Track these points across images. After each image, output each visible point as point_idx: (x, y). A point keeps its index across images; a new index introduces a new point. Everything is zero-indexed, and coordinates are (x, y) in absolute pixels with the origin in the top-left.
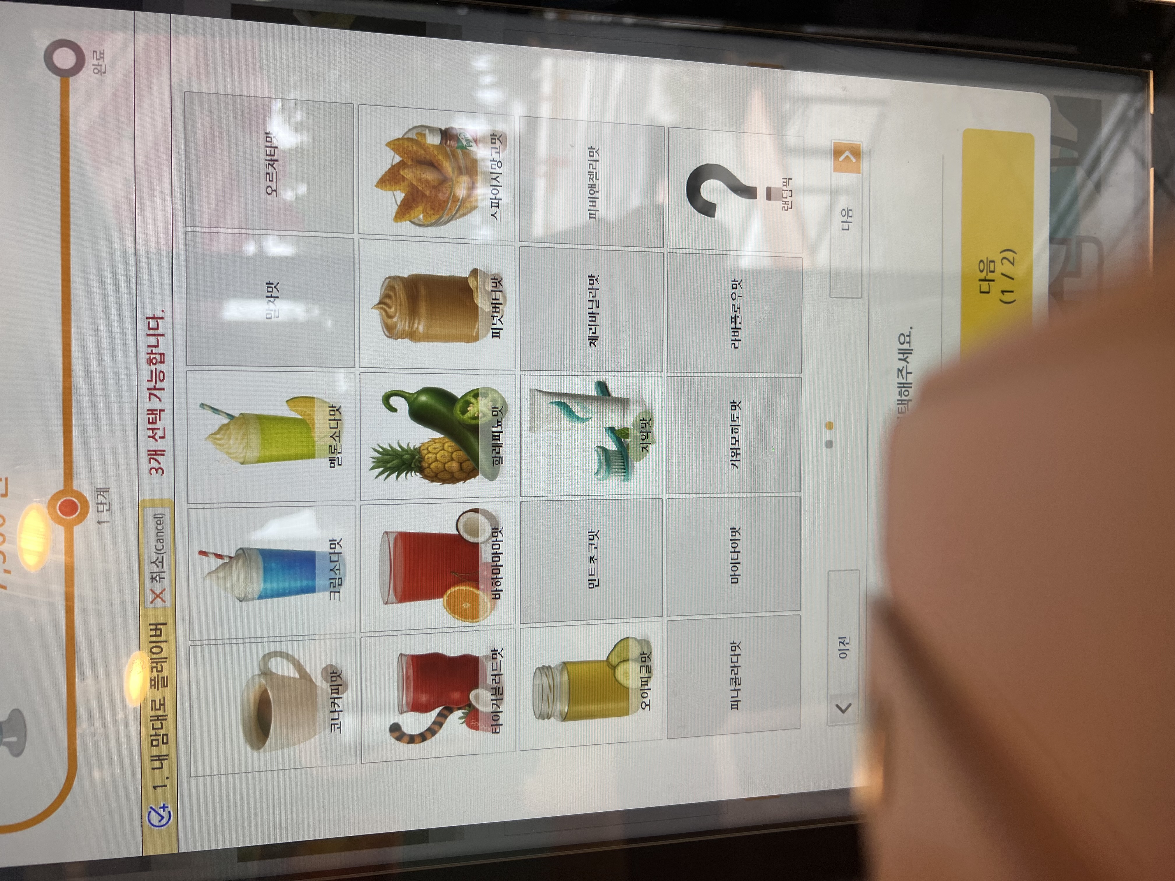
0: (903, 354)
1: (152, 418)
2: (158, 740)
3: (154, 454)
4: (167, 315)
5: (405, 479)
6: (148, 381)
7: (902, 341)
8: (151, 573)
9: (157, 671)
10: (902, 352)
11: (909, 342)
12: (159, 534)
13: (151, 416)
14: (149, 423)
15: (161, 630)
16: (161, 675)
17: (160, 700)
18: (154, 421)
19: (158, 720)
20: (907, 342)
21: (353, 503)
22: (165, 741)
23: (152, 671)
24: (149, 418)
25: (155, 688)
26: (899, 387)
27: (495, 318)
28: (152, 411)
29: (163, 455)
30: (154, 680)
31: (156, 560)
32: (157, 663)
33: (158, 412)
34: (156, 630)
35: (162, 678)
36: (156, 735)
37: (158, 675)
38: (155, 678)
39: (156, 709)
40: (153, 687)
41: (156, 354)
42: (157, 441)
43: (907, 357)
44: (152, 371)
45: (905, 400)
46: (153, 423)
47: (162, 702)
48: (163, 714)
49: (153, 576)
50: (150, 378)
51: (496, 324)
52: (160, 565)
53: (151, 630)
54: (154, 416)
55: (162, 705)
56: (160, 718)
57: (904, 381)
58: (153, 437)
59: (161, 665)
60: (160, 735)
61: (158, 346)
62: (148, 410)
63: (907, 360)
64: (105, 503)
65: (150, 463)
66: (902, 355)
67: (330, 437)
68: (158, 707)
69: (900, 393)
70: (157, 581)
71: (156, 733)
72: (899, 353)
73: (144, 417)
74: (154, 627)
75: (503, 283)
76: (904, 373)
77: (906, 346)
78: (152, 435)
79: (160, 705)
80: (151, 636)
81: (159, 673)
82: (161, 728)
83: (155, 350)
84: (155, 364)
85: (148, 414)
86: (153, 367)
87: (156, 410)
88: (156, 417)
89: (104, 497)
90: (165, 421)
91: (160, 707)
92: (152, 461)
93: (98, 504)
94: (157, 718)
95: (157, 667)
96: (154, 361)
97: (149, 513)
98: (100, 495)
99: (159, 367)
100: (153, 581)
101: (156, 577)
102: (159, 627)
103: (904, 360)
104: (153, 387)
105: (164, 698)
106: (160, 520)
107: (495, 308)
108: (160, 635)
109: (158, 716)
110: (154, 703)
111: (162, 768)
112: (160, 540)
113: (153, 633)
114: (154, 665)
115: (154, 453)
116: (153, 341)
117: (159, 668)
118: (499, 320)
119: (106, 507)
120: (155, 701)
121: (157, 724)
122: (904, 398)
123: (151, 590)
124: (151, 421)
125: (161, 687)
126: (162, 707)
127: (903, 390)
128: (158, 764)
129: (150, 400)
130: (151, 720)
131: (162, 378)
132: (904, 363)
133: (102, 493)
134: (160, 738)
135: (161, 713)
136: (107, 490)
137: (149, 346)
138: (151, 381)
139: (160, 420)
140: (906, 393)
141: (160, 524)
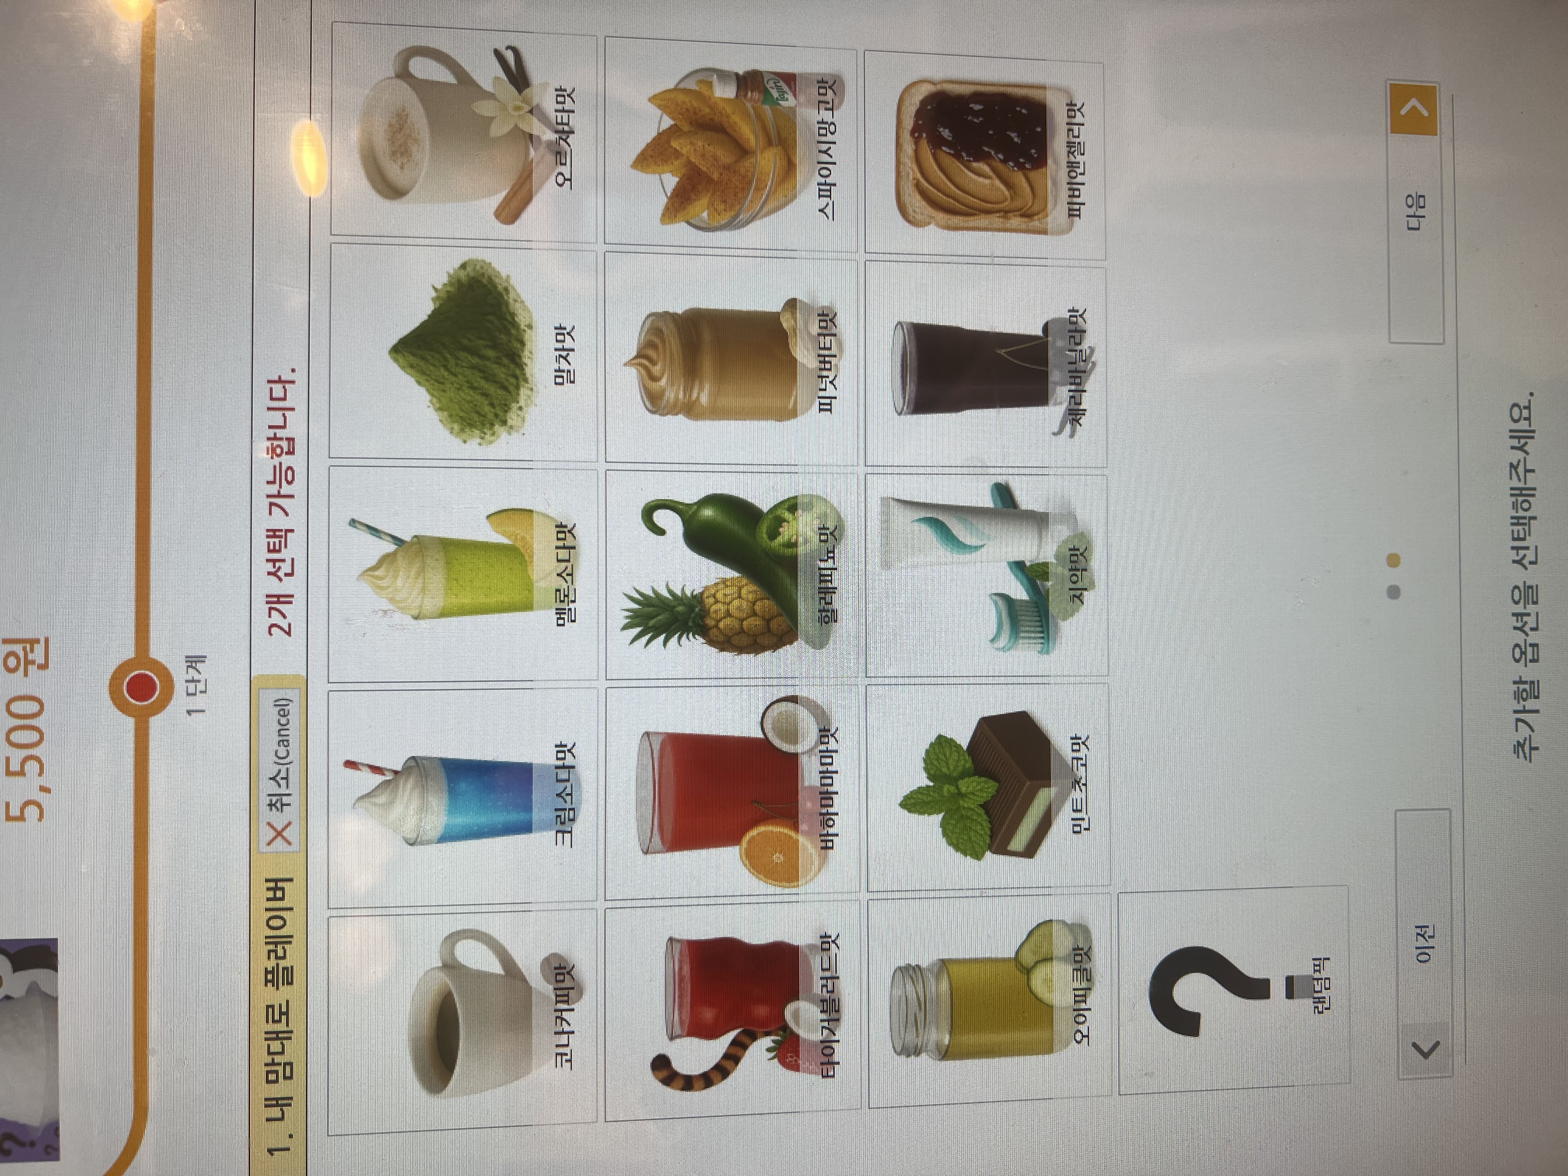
0: (1519, 438)
1: (274, 543)
2: (277, 1072)
3: (276, 601)
4: (300, 377)
5: (677, 645)
6: (268, 482)
7: (1516, 416)
8: (269, 795)
9: (277, 958)
10: (1515, 434)
11: (1528, 419)
12: (283, 733)
13: (272, 540)
14: (269, 551)
15: (283, 889)
16: (283, 964)
17: (280, 1006)
18: (277, 548)
19: (277, 1038)
20: (1525, 419)
21: (594, 684)
22: (288, 1074)
23: (269, 958)
24: (269, 543)
25: (273, 985)
26: (1512, 495)
27: (824, 379)
28: (274, 531)
29: (291, 603)
30: (272, 972)
31: (277, 776)
32: (276, 944)
33: (283, 534)
34: (275, 889)
35: (284, 969)
36: (273, 1063)
37: (278, 965)
38: (273, 968)
39: (274, 1021)
40: (270, 985)
41: (281, 439)
42: (280, 580)
43: (1526, 443)
44: (275, 467)
45: (1524, 518)
46: (274, 551)
47: (284, 1009)
48: (285, 1029)
49: (271, 801)
50: (271, 479)
51: (825, 390)
52: (283, 783)
53: (268, 889)
54: (277, 540)
55: (284, 1014)
56: (280, 1035)
57: (1521, 485)
58: (274, 574)
59: (283, 948)
60: (280, 1064)
61: (284, 427)
62: (268, 530)
63: (1525, 448)
64: (199, 681)
65: (270, 616)
66: (1517, 440)
67: (558, 575)
68: (277, 1017)
69: (1515, 506)
70: (278, 810)
71: (273, 1060)
72: (1511, 437)
73: (261, 541)
74: (272, 885)
75: (836, 321)
76: (1521, 470)
77: (1523, 425)
78: (273, 570)
79: (281, 1013)
80: (268, 899)
81: (280, 962)
82: (282, 1053)
83: (280, 433)
84: (279, 456)
85: (268, 537)
86: (276, 461)
87: (281, 530)
88: (280, 542)
89: (197, 671)
90: (294, 549)
91: (280, 1018)
92: (273, 612)
93: (187, 681)
94: (274, 1036)
95: (276, 952)
96: (278, 451)
97: (267, 699)
98: (191, 667)
99: (286, 460)
100: (271, 809)
101: (276, 802)
102: (280, 884)
103: (1521, 448)
104: (276, 493)
105: (288, 1002)
106: (284, 710)
107: (825, 362)
108: (282, 899)
109: (277, 1033)
110: (270, 1010)
111: (282, 1119)
112: (284, 742)
113: (270, 894)
114: (272, 947)
115: (275, 599)
116: (276, 418)
117: (280, 953)
118: (831, 382)
119: (201, 687)
120: (273, 1007)
121: (276, 1046)
122: (1521, 513)
123: (269, 824)
124: (272, 547)
125: (283, 984)
126: (284, 1018)
127: (1520, 499)
128: (276, 1112)
129: (270, 514)
130: (266, 1039)
131: (290, 478)
132: (1520, 455)
133: (194, 665)
134: (280, 1069)
135: (281, 1027)
136: (201, 659)
137: (270, 427)
138: (274, 482)
139: (286, 547)
140: (1526, 505)
141: (284, 716)
